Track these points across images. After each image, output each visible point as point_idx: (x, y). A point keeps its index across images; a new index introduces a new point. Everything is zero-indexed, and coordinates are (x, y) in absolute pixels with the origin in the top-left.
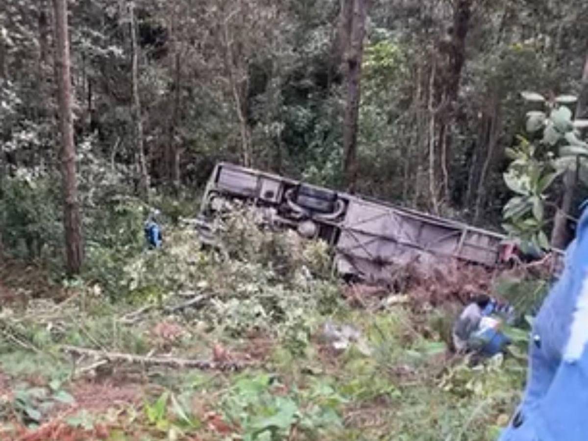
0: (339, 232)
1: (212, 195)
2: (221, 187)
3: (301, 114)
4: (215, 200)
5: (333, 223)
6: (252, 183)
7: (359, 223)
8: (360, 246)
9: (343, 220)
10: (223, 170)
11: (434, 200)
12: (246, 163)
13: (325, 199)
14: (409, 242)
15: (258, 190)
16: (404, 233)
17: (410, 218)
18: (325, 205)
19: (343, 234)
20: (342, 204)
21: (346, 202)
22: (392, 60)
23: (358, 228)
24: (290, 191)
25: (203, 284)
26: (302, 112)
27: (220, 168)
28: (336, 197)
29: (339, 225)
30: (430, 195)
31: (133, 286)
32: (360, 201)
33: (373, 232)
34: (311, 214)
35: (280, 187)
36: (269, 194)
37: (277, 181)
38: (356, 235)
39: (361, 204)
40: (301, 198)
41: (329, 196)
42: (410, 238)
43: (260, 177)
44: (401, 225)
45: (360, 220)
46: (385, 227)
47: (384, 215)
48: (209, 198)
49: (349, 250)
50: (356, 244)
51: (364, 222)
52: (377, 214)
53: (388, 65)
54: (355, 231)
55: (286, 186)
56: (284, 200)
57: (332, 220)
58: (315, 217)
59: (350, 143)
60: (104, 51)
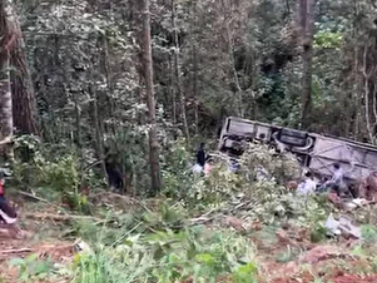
0: (310, 158)
1: (226, 138)
2: (231, 133)
3: (267, 83)
4: (227, 141)
5: (306, 153)
6: (251, 129)
7: (323, 152)
8: (325, 167)
9: (312, 150)
10: (231, 122)
11: (370, 135)
12: (243, 116)
13: (300, 138)
14: (357, 163)
15: (255, 133)
16: (354, 158)
17: (358, 147)
18: (300, 141)
19: (313, 159)
20: (311, 140)
21: (314, 139)
22: (329, 43)
23: (322, 155)
24: (276, 133)
25: (241, 195)
26: (267, 81)
27: (229, 120)
28: (307, 136)
29: (310, 154)
30: (368, 132)
31: (199, 197)
32: (323, 137)
33: (333, 157)
34: (291, 148)
35: (269, 131)
36: (262, 136)
37: (266, 126)
38: (322, 160)
39: (323, 140)
40: (283, 137)
41: (302, 136)
42: (358, 161)
43: (256, 125)
44: (352, 153)
45: (324, 150)
46: (340, 154)
47: (340, 146)
48: (224, 140)
49: (317, 170)
50: (321, 166)
51: (326, 151)
52: (335, 146)
53: (328, 47)
54: (321, 157)
55: (273, 130)
56: (272, 139)
57: (304, 151)
58: (293, 150)
59: (307, 100)
60: (168, 50)
